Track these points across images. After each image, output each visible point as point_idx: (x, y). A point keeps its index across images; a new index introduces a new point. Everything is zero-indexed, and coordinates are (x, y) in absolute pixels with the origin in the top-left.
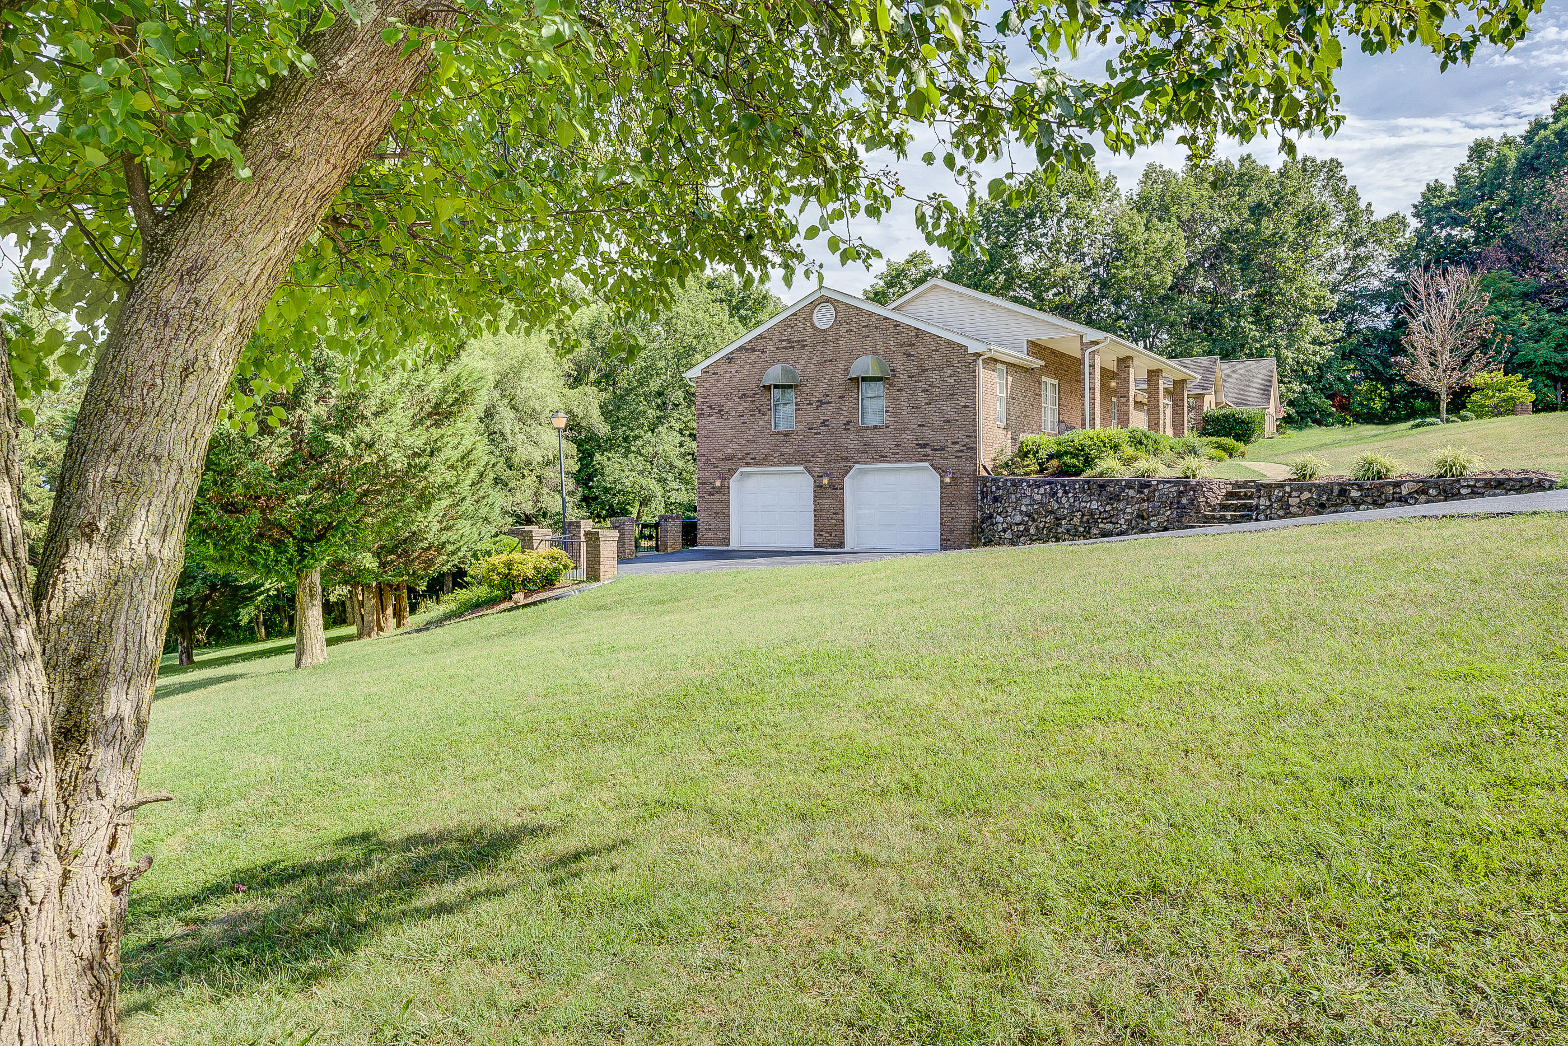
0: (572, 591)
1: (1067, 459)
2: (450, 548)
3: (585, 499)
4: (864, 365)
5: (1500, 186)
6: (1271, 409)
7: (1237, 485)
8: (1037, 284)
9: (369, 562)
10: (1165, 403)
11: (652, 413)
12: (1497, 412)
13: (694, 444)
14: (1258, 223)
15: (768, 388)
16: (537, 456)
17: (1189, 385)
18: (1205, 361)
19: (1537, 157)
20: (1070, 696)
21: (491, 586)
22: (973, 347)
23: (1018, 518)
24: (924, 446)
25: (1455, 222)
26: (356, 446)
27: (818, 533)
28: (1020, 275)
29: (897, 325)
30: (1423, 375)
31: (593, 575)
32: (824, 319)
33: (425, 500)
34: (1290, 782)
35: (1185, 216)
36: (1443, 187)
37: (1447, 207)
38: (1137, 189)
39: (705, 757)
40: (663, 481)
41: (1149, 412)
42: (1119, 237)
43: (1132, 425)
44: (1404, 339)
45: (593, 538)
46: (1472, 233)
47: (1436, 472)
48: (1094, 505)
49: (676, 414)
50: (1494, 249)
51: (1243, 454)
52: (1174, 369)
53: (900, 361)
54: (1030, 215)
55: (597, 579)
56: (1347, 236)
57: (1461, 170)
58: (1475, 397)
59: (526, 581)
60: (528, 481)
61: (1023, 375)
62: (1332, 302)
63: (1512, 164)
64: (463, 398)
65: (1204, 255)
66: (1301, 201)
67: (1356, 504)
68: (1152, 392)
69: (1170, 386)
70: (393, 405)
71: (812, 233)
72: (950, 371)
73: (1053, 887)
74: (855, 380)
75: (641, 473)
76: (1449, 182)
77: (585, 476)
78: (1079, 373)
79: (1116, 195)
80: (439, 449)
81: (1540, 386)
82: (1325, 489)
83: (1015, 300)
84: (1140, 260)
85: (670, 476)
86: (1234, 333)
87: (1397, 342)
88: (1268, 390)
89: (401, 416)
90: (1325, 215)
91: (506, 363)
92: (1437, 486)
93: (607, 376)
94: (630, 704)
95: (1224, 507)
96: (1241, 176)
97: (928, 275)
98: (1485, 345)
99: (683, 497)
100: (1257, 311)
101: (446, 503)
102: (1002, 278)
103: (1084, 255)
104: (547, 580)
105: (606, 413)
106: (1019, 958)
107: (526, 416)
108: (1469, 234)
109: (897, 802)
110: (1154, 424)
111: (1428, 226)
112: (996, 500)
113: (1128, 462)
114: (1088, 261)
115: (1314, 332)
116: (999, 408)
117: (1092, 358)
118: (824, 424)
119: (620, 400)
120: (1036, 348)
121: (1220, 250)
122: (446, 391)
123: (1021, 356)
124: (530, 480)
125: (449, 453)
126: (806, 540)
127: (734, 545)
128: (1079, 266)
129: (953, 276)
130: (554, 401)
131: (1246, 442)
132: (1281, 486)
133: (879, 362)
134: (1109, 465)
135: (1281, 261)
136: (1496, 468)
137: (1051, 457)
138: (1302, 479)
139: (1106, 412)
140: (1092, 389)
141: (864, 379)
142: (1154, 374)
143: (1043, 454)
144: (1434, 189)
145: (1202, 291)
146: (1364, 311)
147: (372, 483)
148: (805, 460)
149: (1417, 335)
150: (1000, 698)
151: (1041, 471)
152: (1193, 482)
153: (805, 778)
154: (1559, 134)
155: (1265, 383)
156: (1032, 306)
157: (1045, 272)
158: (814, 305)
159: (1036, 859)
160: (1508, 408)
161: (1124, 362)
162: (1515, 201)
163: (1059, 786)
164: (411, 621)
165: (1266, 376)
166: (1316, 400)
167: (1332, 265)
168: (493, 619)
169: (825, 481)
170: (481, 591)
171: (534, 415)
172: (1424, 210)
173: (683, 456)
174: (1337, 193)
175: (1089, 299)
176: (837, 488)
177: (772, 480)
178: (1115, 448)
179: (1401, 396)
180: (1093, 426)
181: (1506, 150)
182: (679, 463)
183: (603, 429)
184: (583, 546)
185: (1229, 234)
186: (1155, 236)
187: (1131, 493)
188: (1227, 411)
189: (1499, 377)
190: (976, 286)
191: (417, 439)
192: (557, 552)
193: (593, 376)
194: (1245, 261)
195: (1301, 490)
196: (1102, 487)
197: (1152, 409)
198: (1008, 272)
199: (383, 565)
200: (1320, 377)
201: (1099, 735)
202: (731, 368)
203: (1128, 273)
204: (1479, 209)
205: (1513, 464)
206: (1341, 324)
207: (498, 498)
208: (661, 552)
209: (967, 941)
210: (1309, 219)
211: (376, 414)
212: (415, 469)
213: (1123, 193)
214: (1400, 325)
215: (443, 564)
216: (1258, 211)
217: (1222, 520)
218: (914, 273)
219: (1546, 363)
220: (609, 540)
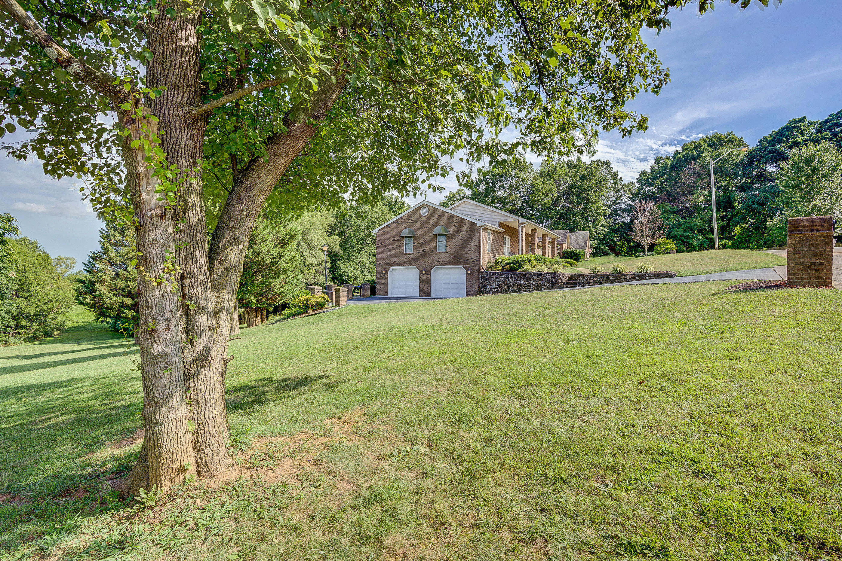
0: (330, 310)
1: (512, 265)
2: (283, 294)
3: (332, 278)
4: (439, 229)
5: (665, 173)
6: (587, 250)
7: (572, 275)
8: (503, 201)
9: (253, 299)
10: (549, 247)
11: (359, 246)
12: (664, 252)
13: (375, 259)
14: (582, 182)
15: (403, 237)
16: (315, 262)
17: (557, 240)
18: (563, 231)
19: (677, 164)
20: (507, 336)
21: (299, 308)
22: (479, 224)
23: (494, 287)
24: (460, 259)
25: (651, 185)
26: (253, 254)
27: (421, 291)
28: (497, 198)
29: (451, 215)
30: (639, 239)
31: (338, 304)
32: (424, 212)
33: (277, 275)
34: (573, 357)
35: (557, 179)
36: (646, 172)
37: (648, 180)
38: (539, 168)
39: (384, 355)
40: (362, 272)
41: (543, 250)
42: (533, 186)
43: (536, 254)
44: (632, 226)
45: (338, 291)
46: (656, 189)
47: (638, 271)
48: (522, 282)
49: (367, 247)
50: (664, 196)
51: (576, 265)
52: (552, 234)
53: (452, 228)
54: (501, 176)
55: (339, 306)
56: (614, 188)
57: (652, 167)
58: (657, 247)
59: (313, 305)
60: (311, 271)
61: (497, 235)
62: (609, 212)
63: (669, 165)
64: (292, 238)
65: (564, 193)
66: (598, 176)
67: (612, 282)
68: (544, 242)
69: (551, 240)
70: (267, 240)
71: (423, 182)
72: (470, 232)
73: (497, 384)
74: (435, 235)
75: (354, 269)
76: (649, 171)
77: (333, 269)
78: (517, 234)
79: (532, 171)
80: (283, 256)
81: (679, 245)
82: (602, 277)
83: (495, 207)
84: (541, 194)
85: (365, 270)
86: (574, 222)
87: (630, 227)
88: (586, 243)
89: (269, 244)
90: (606, 180)
91: (304, 227)
92: (638, 276)
93: (342, 232)
94: (356, 342)
95: (567, 283)
96: (576, 165)
97: (463, 198)
98: (660, 229)
99: (370, 278)
100: (582, 214)
101: (284, 276)
102: (490, 199)
103: (520, 192)
104: (320, 306)
105: (341, 246)
106: (485, 400)
107: (312, 246)
108: (655, 190)
109: (449, 366)
110: (544, 253)
111: (642, 186)
112: (486, 280)
113: (534, 266)
114: (522, 194)
115: (602, 222)
116: (488, 246)
117: (522, 229)
118: (424, 251)
119: (347, 241)
120: (502, 225)
121: (569, 191)
122: (286, 235)
123: (496, 227)
124: (312, 270)
125: (287, 258)
126: (417, 294)
127: (389, 295)
128: (518, 196)
129: (473, 198)
130: (322, 242)
131: (577, 262)
132: (587, 275)
133: (445, 229)
134: (527, 267)
135: (590, 196)
136: (658, 270)
137: (507, 264)
138: (595, 273)
139: (527, 249)
140: (522, 240)
141: (439, 235)
142: (544, 236)
143: (504, 263)
144: (643, 173)
145: (563, 206)
146: (620, 216)
147: (258, 268)
148: (418, 265)
149: (637, 224)
150: (484, 337)
151: (503, 270)
152: (557, 274)
153: (418, 359)
154: (684, 156)
155: (585, 240)
156: (501, 209)
157: (506, 198)
158: (421, 207)
159: (493, 378)
160: (668, 251)
161: (534, 231)
162: (670, 179)
163: (501, 360)
164: (266, 322)
165: (585, 238)
166: (603, 247)
167: (609, 199)
168: (300, 319)
169: (424, 272)
170: (296, 310)
171: (314, 246)
172: (639, 180)
173: (370, 262)
174: (610, 172)
175: (522, 208)
176: (428, 274)
177: (404, 271)
178: (530, 261)
179: (633, 247)
180: (522, 253)
181: (667, 161)
182: (369, 265)
183: (340, 252)
184: (334, 294)
185: (573, 186)
186: (546, 186)
187: (535, 277)
188: (571, 250)
189: (665, 240)
190: (481, 202)
191: (275, 252)
192: (324, 295)
193: (337, 232)
194: (578, 196)
195: (594, 277)
196: (525, 275)
197: (544, 249)
198: (492, 197)
199: (258, 300)
200: (604, 239)
201: (516, 347)
202: (389, 229)
203: (536, 199)
204: (658, 180)
205: (664, 269)
206: (612, 220)
207: (300, 276)
208: (362, 297)
209: (470, 397)
210: (600, 182)
211: (261, 243)
212: (273, 263)
213: (535, 170)
214: (632, 221)
215: (280, 301)
216: (583, 178)
217: (567, 287)
218: (459, 196)
219: (681, 236)
220: (344, 291)
